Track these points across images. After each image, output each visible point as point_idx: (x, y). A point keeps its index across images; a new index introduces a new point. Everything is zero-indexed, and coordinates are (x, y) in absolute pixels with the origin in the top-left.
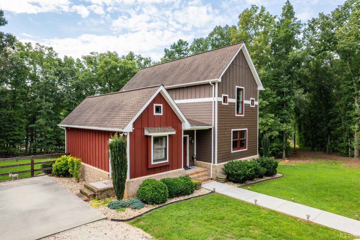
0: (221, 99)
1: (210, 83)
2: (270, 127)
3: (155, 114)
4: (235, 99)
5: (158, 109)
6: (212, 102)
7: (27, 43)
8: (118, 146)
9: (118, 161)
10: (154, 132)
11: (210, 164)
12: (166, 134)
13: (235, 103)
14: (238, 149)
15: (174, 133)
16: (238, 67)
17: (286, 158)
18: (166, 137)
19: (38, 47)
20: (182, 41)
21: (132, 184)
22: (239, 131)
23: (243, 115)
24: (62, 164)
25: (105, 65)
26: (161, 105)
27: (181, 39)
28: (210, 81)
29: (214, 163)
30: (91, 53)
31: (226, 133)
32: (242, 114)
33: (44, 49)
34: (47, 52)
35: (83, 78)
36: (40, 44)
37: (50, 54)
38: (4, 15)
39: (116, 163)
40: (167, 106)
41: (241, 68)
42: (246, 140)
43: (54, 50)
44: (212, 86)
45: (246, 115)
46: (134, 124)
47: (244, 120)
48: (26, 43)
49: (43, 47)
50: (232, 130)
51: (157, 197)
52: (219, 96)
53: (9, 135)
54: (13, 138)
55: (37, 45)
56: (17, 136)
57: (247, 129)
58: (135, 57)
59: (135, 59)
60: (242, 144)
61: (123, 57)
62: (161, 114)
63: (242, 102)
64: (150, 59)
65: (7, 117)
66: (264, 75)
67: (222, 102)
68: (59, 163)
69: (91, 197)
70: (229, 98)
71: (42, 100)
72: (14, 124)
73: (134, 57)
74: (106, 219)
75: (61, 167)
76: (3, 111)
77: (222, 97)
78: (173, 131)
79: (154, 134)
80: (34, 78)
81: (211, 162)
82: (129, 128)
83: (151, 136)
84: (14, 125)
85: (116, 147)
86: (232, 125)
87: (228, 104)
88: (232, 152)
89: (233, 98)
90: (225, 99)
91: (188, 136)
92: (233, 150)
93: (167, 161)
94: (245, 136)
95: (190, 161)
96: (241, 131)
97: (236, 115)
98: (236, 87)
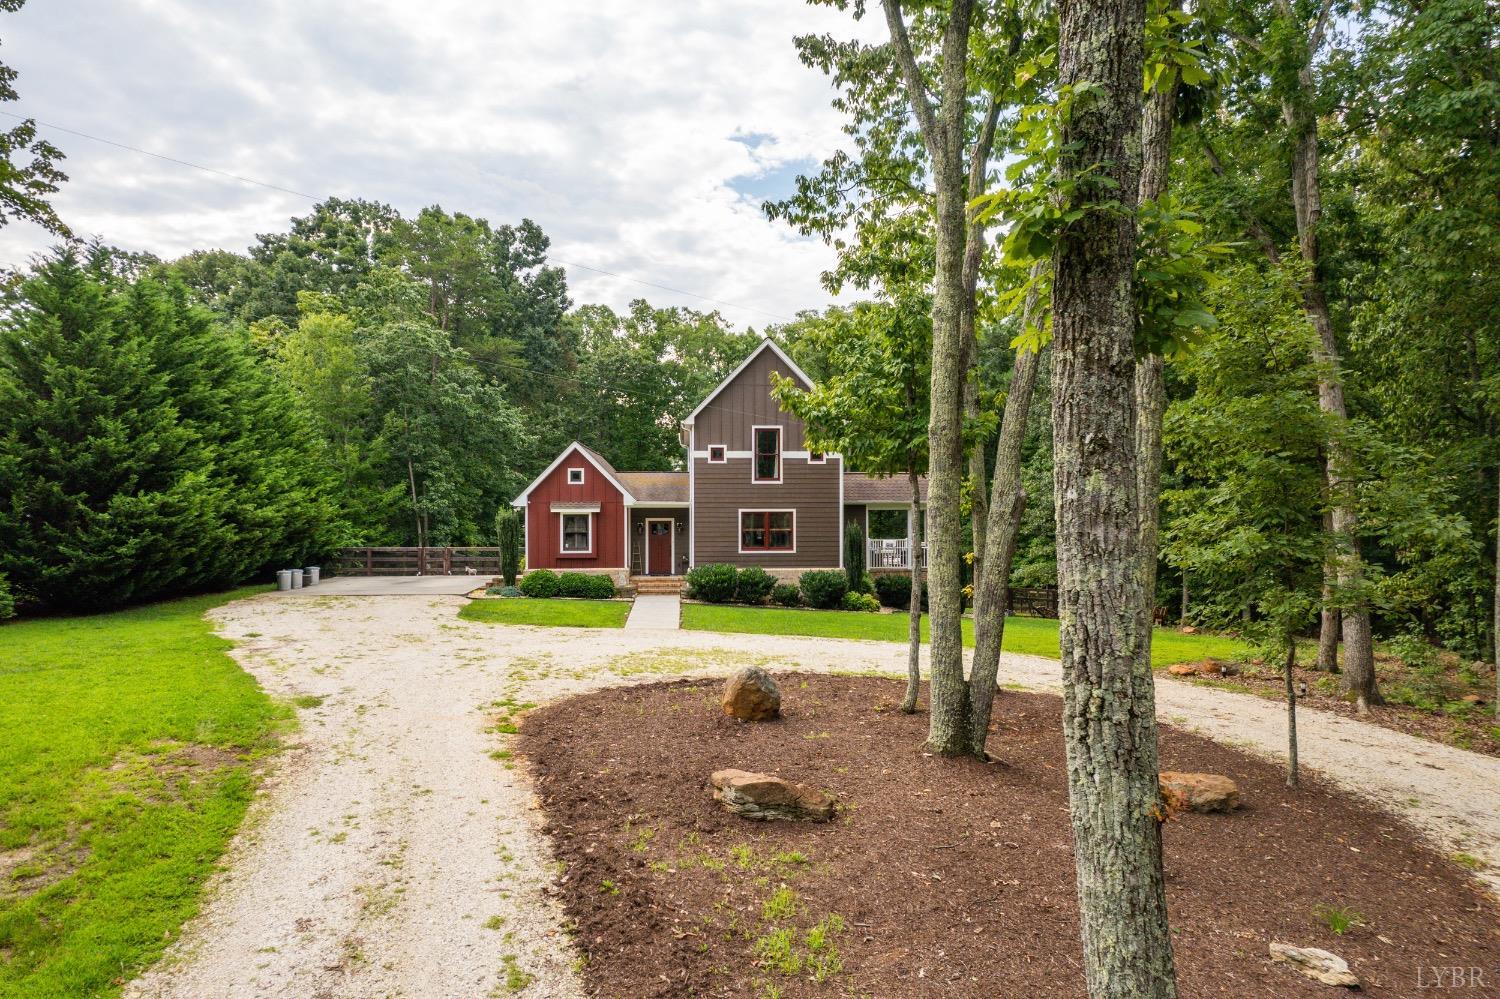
0: (706, 454)
3: (569, 482)
4: (751, 450)
5: (576, 476)
10: (563, 507)
12: (588, 511)
13: (751, 459)
14: (764, 550)
15: (598, 510)
16: (761, 388)
18: (588, 516)
22: (766, 513)
23: (782, 482)
26: (582, 470)
31: (721, 515)
32: (778, 479)
40: (594, 474)
42: (791, 532)
45: (788, 481)
46: (531, 497)
47: (781, 491)
50: (740, 511)
52: (699, 448)
57: (794, 511)
62: (582, 482)
63: (779, 456)
67: (707, 459)
70: (731, 448)
77: (707, 450)
78: (597, 507)
79: (565, 511)
82: (522, 501)
83: (559, 514)
86: (741, 501)
87: (725, 462)
88: (740, 551)
89: (743, 449)
90: (717, 454)
91: (672, 520)
92: (743, 549)
93: (590, 551)
94: (790, 525)
95: (678, 565)
96: (771, 514)
97: (754, 482)
98: (754, 427)
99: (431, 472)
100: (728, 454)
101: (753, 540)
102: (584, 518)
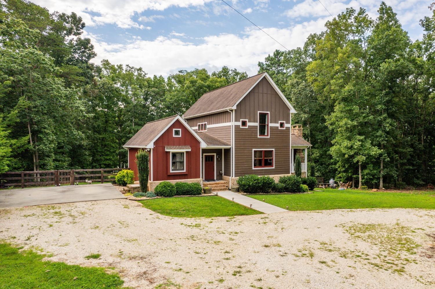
0: (240, 124)
1: (228, 110)
2: (356, 151)
3: (174, 136)
4: (257, 122)
5: (177, 133)
6: (231, 126)
7: (119, 65)
8: (141, 157)
9: (141, 167)
10: (171, 149)
11: (229, 177)
12: (184, 151)
13: (257, 126)
14: (262, 167)
15: (190, 150)
16: (261, 95)
17: (383, 188)
18: (184, 153)
19: (128, 68)
20: (280, 51)
21: (154, 184)
22: (263, 151)
23: (269, 137)
24: (122, 175)
25: (191, 85)
26: (180, 130)
27: (278, 50)
28: (228, 109)
29: (232, 177)
30: (180, 72)
31: (245, 152)
32: (268, 135)
33: (133, 70)
34: (136, 73)
35: (171, 99)
36: (130, 65)
37: (140, 75)
38: (94, 48)
39: (140, 168)
40: (186, 131)
41: (265, 95)
42: (273, 159)
43: (143, 70)
44: (230, 113)
45: (271, 137)
46: (155, 143)
47: (269, 141)
48: (117, 66)
49: (133, 68)
50: (253, 150)
51: (164, 192)
52: (236, 120)
53: (101, 160)
54: (104, 162)
55: (127, 67)
56: (108, 161)
57: (274, 149)
58: (230, 72)
59: (230, 74)
60: (268, 163)
61: (214, 74)
62: (180, 136)
63: (268, 125)
64: (246, 74)
65: (99, 141)
66: (349, 92)
67: (240, 126)
68: (120, 175)
69: (127, 191)
70: (250, 121)
71: (131, 124)
72: (106, 148)
73: (228, 72)
74: (126, 199)
75: (121, 177)
76: (95, 136)
77: (240, 122)
78: (189, 149)
79: (172, 151)
80: (125, 100)
81: (230, 176)
82: (151, 146)
83: (169, 152)
84: (105, 150)
85: (140, 158)
86: (253, 145)
87: (247, 127)
88: (253, 168)
89: (254, 122)
90: (244, 123)
91: (215, 154)
92: (254, 167)
93: (185, 171)
94: (272, 156)
95: (217, 176)
96: (265, 151)
97: (258, 137)
98: (259, 112)
99: (43, 130)
100: (249, 124)
101: (258, 163)
102: (182, 154)
